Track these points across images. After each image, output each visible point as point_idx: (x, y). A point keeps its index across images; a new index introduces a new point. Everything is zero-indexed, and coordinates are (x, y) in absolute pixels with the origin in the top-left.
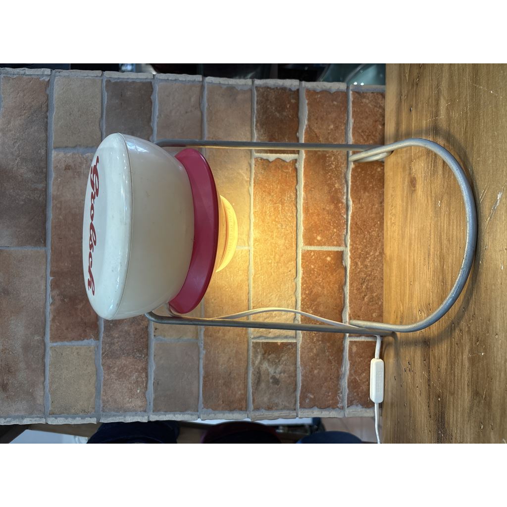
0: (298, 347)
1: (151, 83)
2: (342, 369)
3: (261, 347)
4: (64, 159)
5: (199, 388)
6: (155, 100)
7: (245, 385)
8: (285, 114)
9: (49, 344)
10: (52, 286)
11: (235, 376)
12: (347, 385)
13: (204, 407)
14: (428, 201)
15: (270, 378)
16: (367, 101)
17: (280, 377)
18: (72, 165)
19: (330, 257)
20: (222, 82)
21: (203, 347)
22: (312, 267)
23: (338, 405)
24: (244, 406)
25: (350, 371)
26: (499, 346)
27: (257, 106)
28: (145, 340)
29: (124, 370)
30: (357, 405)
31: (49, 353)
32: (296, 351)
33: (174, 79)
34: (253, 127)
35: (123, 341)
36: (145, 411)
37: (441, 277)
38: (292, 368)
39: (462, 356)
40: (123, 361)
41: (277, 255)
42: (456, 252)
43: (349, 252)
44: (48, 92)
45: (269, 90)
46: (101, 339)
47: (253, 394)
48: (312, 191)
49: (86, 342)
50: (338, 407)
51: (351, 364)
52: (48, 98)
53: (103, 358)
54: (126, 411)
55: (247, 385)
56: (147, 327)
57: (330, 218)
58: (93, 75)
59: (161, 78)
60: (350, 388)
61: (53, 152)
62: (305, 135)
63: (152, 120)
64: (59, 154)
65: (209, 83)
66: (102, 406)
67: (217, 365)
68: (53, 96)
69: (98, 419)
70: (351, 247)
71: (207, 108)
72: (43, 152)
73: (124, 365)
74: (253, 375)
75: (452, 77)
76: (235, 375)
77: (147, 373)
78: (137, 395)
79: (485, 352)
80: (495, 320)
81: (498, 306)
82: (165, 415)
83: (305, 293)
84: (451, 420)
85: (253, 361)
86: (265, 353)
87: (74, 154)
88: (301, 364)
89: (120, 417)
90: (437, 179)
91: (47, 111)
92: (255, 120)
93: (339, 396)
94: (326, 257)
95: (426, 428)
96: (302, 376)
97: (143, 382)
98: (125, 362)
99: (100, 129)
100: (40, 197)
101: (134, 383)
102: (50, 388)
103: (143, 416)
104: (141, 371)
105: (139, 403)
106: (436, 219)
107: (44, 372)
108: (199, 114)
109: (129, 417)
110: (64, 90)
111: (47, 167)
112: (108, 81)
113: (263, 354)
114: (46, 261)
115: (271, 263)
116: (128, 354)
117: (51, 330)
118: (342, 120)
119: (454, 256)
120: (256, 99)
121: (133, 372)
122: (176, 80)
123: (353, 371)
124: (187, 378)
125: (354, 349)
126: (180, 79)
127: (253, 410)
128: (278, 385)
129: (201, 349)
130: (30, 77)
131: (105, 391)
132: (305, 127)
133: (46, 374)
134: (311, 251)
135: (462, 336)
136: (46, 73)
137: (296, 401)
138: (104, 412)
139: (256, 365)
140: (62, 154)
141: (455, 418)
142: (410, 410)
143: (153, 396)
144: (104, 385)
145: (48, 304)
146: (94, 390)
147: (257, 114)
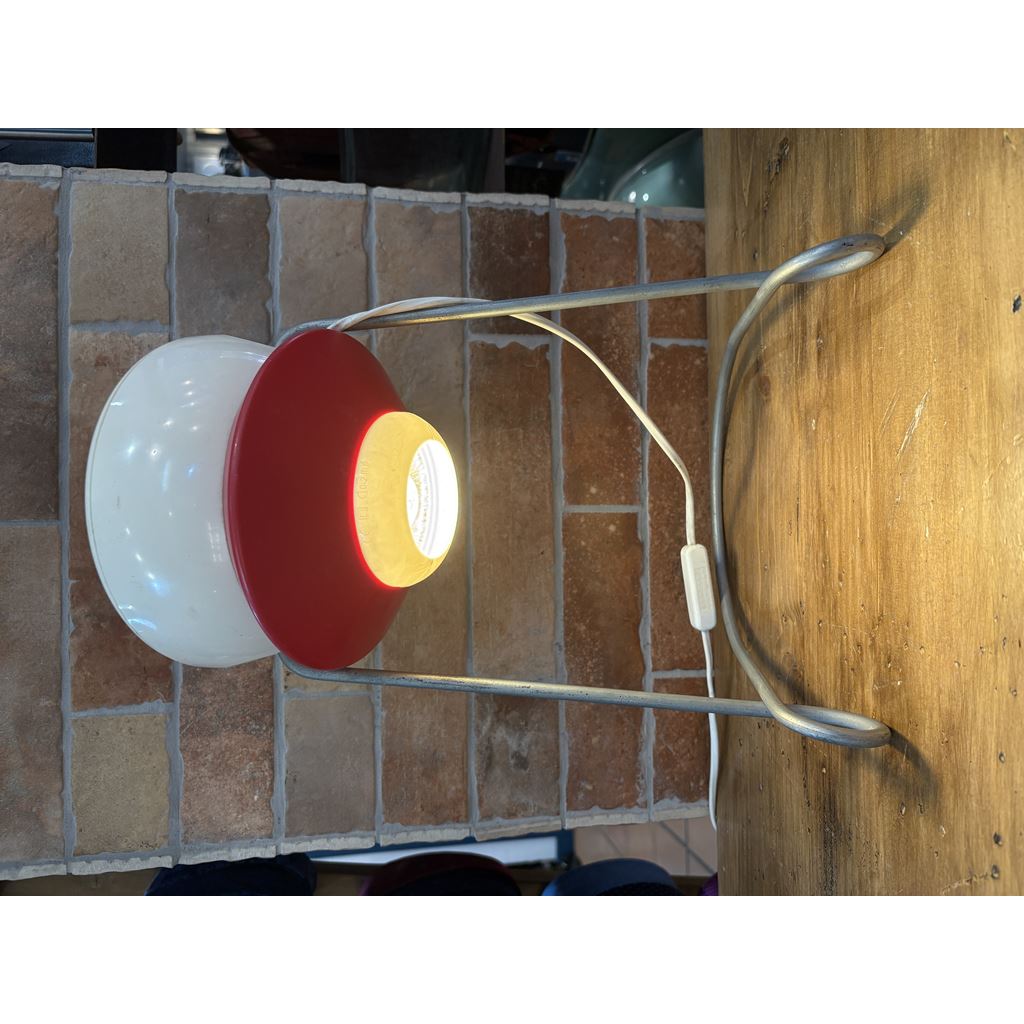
1: (266, 196)
2: (642, 733)
3: (492, 699)
4: (94, 344)
5: (375, 784)
6: (275, 230)
7: (463, 774)
8: (524, 258)
9: (71, 714)
10: (74, 598)
11: (443, 757)
12: (651, 761)
13: (387, 821)
14: (792, 419)
15: (510, 756)
16: (673, 237)
17: (528, 753)
18: (112, 356)
19: (614, 524)
20: (404, 198)
21: (381, 704)
22: (583, 543)
23: (638, 801)
24: (463, 814)
25: (657, 734)
26: (928, 667)
27: (472, 243)
28: (266, 696)
29: (226, 759)
30: (672, 798)
31: (71, 733)
33: (311, 190)
34: (466, 284)
35: (222, 700)
36: (270, 836)
37: (821, 554)
38: (550, 736)
39: (863, 690)
40: (223, 740)
41: (517, 523)
42: (847, 510)
43: (648, 515)
44: (57, 212)
45: (493, 213)
46: (178, 699)
47: (478, 788)
48: (578, 402)
49: (146, 706)
50: (637, 804)
51: (657, 722)
52: (58, 225)
53: (183, 736)
54: (231, 839)
55: (467, 774)
56: (270, 671)
57: (612, 452)
58: (149, 180)
59: (285, 188)
60: (658, 766)
61: (70, 330)
63: (270, 269)
64: (82, 336)
65: (380, 198)
66: (182, 831)
67: (410, 738)
68: (67, 220)
69: (176, 857)
70: (652, 505)
71: (376, 247)
72: (50, 331)
73: (226, 747)
74: (478, 754)
75: (829, 203)
76: (445, 754)
77: (272, 761)
78: (253, 805)
79: (904, 680)
80: (918, 623)
81: (924, 600)
82: (311, 841)
83: (571, 593)
84: (848, 806)
85: (478, 726)
86: (500, 710)
87: (113, 333)
88: (567, 727)
89: (219, 852)
90: (808, 381)
91: (56, 250)
92: (468, 270)
93: (638, 783)
94: (608, 525)
95: (801, 826)
96: (569, 748)
97: (265, 778)
98: (227, 741)
99: (166, 286)
100: (44, 421)
101: (246, 782)
102: (76, 801)
103: (266, 847)
104: (260, 758)
105: (257, 820)
106: (809, 451)
107: (62, 771)
108: (362, 257)
109: (237, 850)
110: (91, 207)
111: (58, 359)
112: (181, 193)
113: (497, 714)
114: (61, 548)
115: (508, 538)
116: (234, 726)
117: (73, 685)
118: (629, 271)
119: (843, 516)
120: (469, 232)
121: (245, 761)
122: (314, 192)
123: (662, 736)
124: (352, 765)
126: (324, 191)
127: (480, 821)
128: (525, 769)
129: (378, 709)
130: (18, 181)
131: (188, 802)
132: (562, 284)
133: (66, 775)
134: (580, 514)
135: (861, 655)
136: (52, 174)
137: (559, 797)
138: (186, 843)
139: (483, 733)
140: (88, 335)
141: (854, 799)
142: (771, 796)
143: (286, 805)
144: (186, 790)
145: (67, 634)
146: (166, 801)
147: (472, 259)
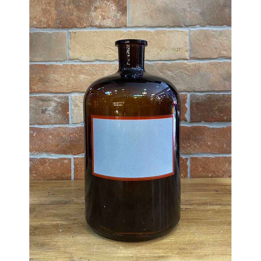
0: (66, 125)
2: (53, 154)
3: (65, 101)
6: (224, 28)
7: (40, 91)
8: (217, 113)
11: (46, 84)
12: (43, 157)
15: (46, 107)
16: (227, 166)
17: (46, 113)
21: (64, 64)
25: (52, 159)
27: (221, 95)
28: (68, 26)
29: (48, 13)
30: (30, 164)
32: (64, 124)
34: (207, 92)
35: (67, 11)
38: (52, 121)
40: (54, 12)
47: (35, 96)
51: (56, 159)
55: (41, 93)
56: (76, 27)
60: (41, 159)
62: (203, 126)
63: (210, 26)
67: (53, 73)
71: (219, 62)
73: (51, 13)
74: (47, 97)
77: (46, 28)
78: (33, 22)
85: (56, 96)
86: (61, 104)
88: (55, 127)
92: (212, 93)
93: (35, 152)
96: (48, 128)
97: (41, 25)
101: (40, 20)
104: (47, 24)
108: (216, 57)
116: (58, 15)
118: (214, 150)
121: (46, 19)
123: (51, 161)
124: (44, 54)
125: (66, 161)
129: (63, 63)
132: (208, 126)
139: (54, 98)
147: (216, 94)
